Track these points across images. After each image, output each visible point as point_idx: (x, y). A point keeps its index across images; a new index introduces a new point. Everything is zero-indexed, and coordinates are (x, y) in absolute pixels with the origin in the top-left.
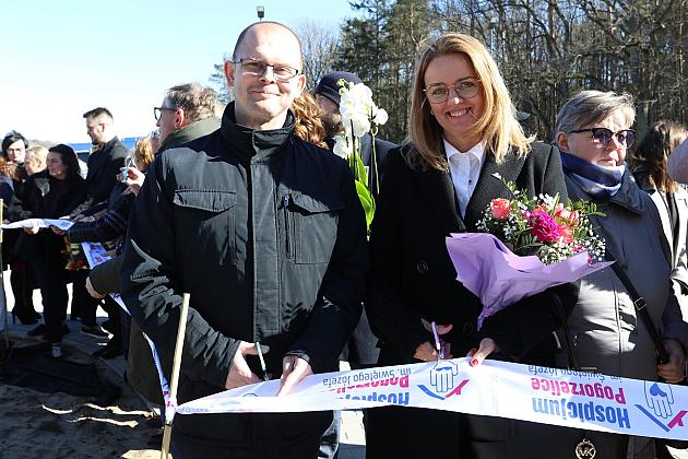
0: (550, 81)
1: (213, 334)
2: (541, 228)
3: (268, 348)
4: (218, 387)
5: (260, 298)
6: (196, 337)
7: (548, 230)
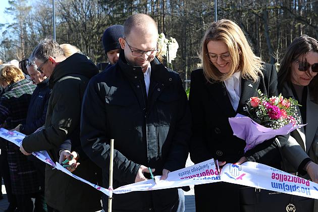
0: (255, 11)
1: (128, 162)
2: (273, 113)
3: (154, 169)
4: (132, 181)
5: (150, 143)
6: (120, 164)
7: (276, 114)
